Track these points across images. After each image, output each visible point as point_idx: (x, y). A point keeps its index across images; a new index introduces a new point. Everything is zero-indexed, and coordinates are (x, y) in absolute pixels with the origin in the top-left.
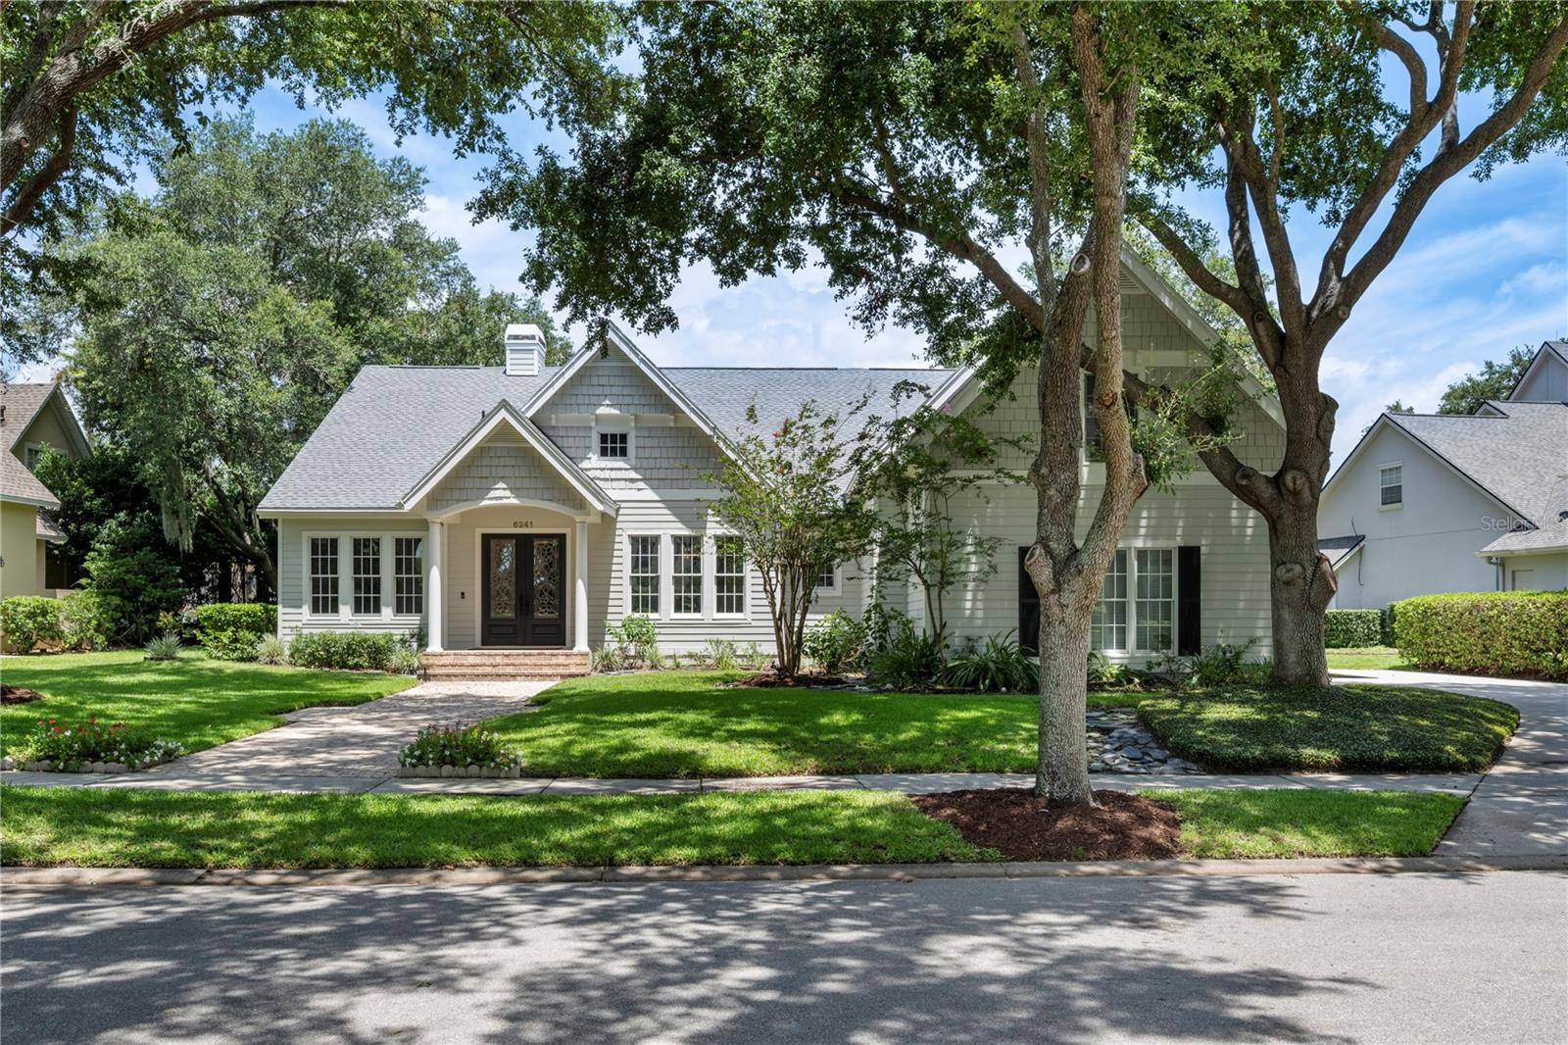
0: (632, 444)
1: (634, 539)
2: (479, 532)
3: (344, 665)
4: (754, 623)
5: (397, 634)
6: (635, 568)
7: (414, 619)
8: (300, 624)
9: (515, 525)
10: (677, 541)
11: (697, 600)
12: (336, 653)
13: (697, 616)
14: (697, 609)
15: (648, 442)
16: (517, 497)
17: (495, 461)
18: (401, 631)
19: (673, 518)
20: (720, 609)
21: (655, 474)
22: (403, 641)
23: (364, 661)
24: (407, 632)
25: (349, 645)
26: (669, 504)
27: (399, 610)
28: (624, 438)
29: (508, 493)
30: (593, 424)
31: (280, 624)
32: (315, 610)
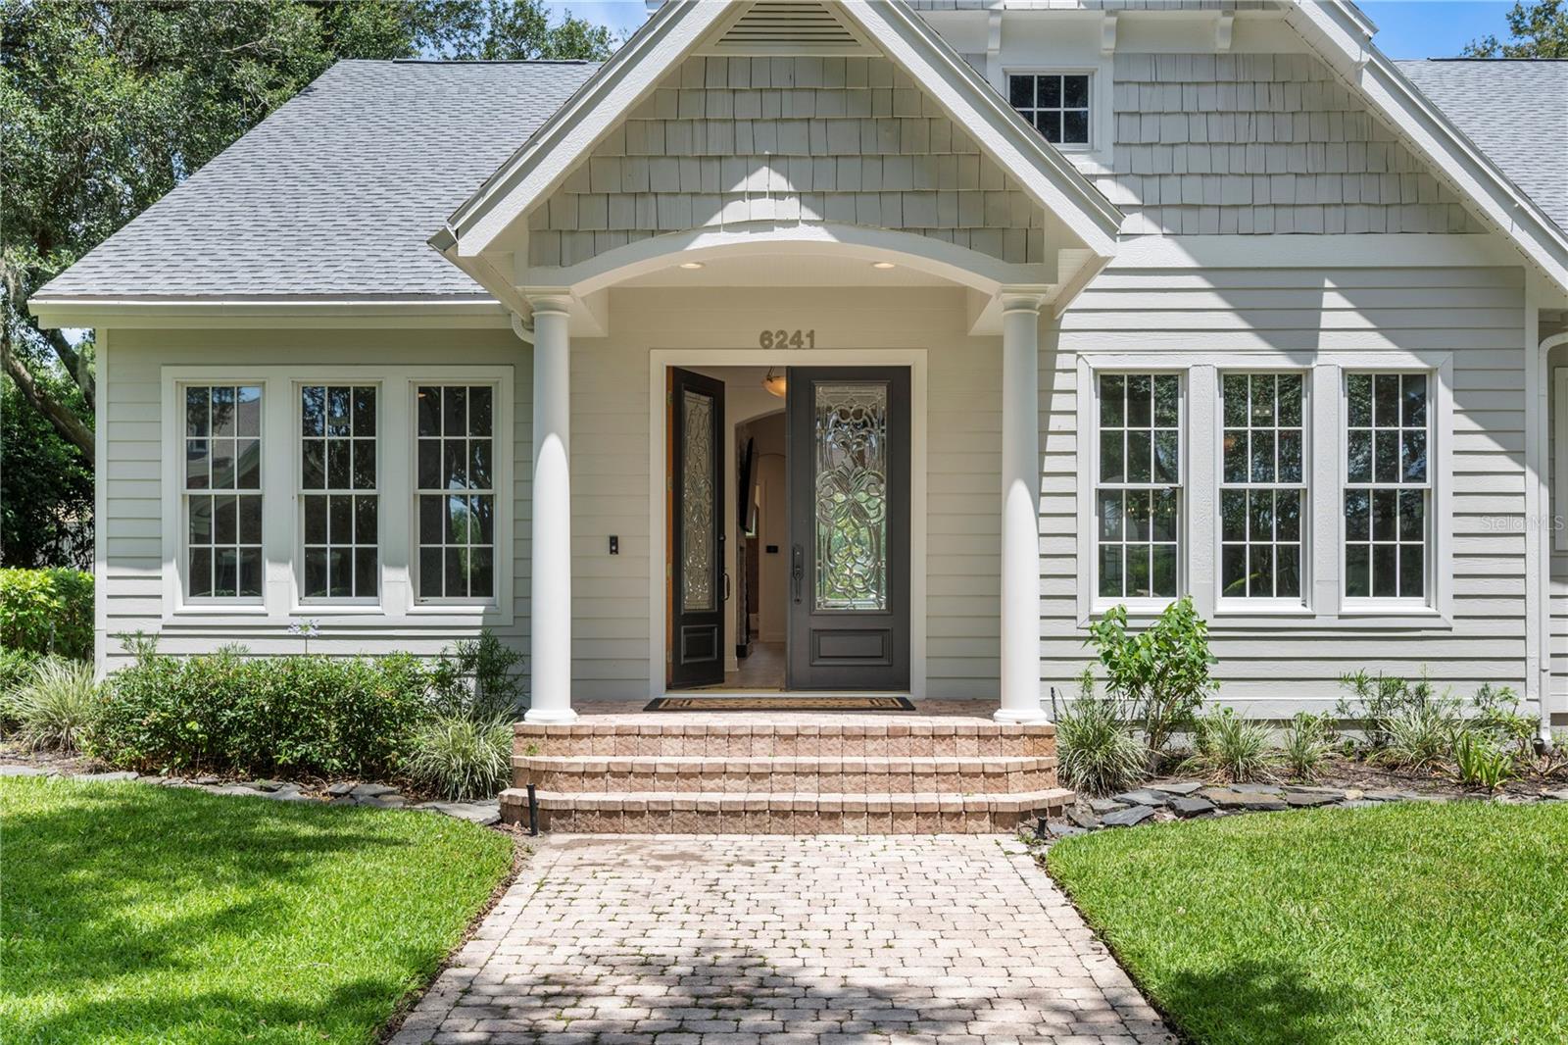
0: (1100, 109)
1: (1110, 387)
2: (660, 361)
3: (263, 767)
4: (1461, 628)
5: (428, 655)
6: (1110, 467)
7: (469, 612)
8: (152, 627)
9: (766, 341)
10: (1233, 385)
11: (1291, 561)
12: (240, 724)
13: (1290, 605)
14: (1290, 586)
15: (1152, 99)
16: (825, 220)
17: (747, 106)
18: (436, 647)
19: (1233, 320)
20: (1356, 588)
21: (1171, 192)
22: (443, 680)
23: (326, 750)
24: (453, 648)
25: (278, 700)
26: (1220, 278)
27: (428, 587)
28: (1078, 88)
29: (791, 208)
30: (994, 44)
31: (102, 625)
32: (198, 585)
